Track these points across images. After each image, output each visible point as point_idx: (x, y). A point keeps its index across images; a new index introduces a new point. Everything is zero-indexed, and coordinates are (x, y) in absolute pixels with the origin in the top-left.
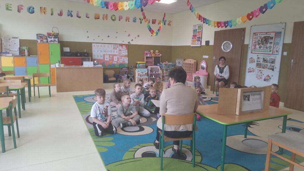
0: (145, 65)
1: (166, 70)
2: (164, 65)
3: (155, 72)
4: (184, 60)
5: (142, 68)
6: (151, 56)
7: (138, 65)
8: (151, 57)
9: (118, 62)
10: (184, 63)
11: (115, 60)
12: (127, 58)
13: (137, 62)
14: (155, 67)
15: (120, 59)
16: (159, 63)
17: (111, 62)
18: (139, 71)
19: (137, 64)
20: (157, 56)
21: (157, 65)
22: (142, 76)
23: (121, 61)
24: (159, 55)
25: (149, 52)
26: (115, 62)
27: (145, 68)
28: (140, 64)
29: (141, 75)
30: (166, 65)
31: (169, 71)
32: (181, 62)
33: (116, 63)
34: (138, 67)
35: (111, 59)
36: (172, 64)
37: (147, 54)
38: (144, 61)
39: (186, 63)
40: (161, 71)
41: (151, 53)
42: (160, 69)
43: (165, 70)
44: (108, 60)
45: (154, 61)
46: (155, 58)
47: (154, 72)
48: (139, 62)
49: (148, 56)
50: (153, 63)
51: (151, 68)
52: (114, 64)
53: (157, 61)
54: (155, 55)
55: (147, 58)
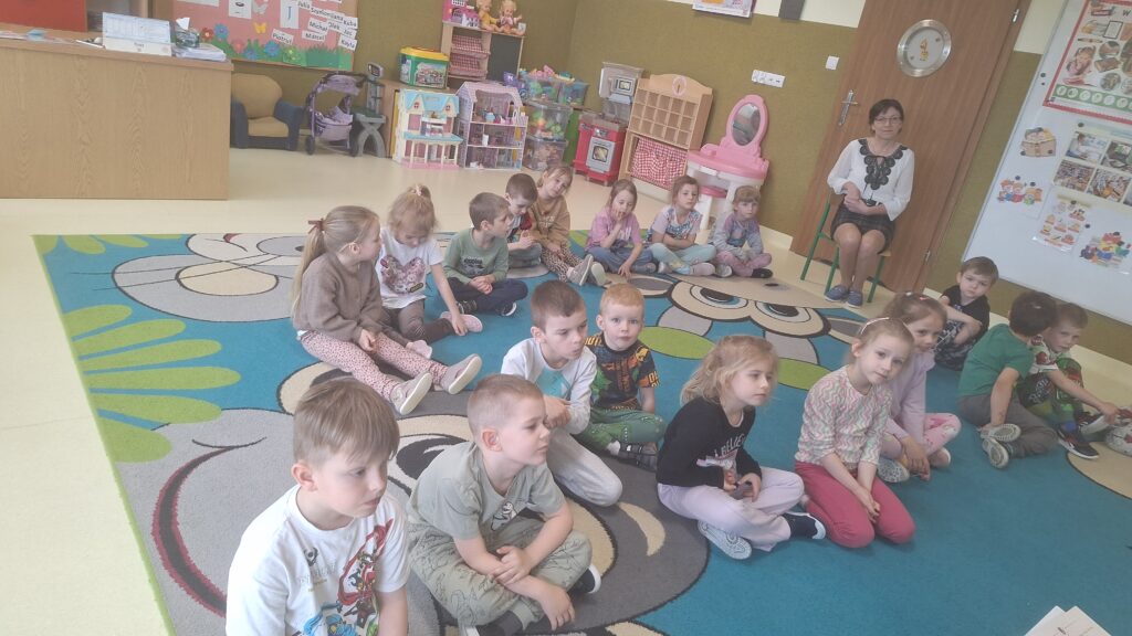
0: (442, 69)
1: (549, 114)
2: (534, 86)
3: (497, 121)
4: (645, 75)
5: (427, 85)
6: (476, 28)
7: (406, 69)
8: (478, 35)
9: (304, 33)
10: (642, 93)
11: (284, 23)
12: (355, 20)
13: (404, 51)
14: (494, 88)
15: (312, 20)
16: (513, 71)
17: (261, 28)
18: (417, 105)
19: (404, 59)
20: (507, 30)
21: (504, 82)
22: (432, 131)
23: (318, 33)
24: (515, 26)
25: (468, 4)
26: (288, 30)
27: (443, 90)
28: (418, 61)
29: (424, 124)
30: (545, 84)
31: (559, 117)
32: (627, 86)
33: (290, 37)
34: (406, 78)
35: (262, 10)
36: (571, 86)
37: (457, 12)
38: (439, 51)
39: (654, 96)
40: (523, 114)
41: (477, 10)
42: (518, 103)
43: (542, 113)
44: (246, 13)
45: (491, 58)
46: (495, 37)
47: (490, 117)
48: (414, 53)
49: (465, 23)
50: (485, 65)
51: (478, 93)
52: (278, 45)
53: (504, 59)
54: (499, 25)
55: (457, 32)
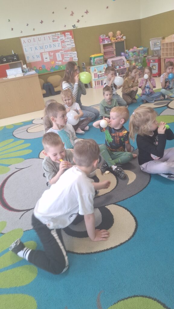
0: (102, 58)
1: (136, 60)
2: (131, 54)
3: (120, 67)
4: (164, 38)
5: (99, 64)
6: (110, 43)
7: (92, 61)
8: (111, 44)
9: (64, 61)
10: (163, 44)
11: (58, 59)
12: (76, 52)
13: (91, 57)
14: (119, 58)
15: (65, 56)
16: (124, 52)
17: (53, 63)
18: (95, 70)
19: (91, 59)
20: (119, 40)
21: (121, 55)
22: (101, 76)
23: (67, 59)
24: (122, 38)
25: (106, 36)
26: (60, 61)
27: (104, 63)
28: (95, 58)
29: (98, 75)
30: (134, 52)
31: (139, 61)
32: (158, 44)
33: (60, 63)
34: (93, 64)
35: (52, 58)
36: (143, 50)
37: (103, 40)
38: (101, 53)
39: (167, 44)
40: (127, 63)
41: (109, 37)
42: (125, 60)
43: (134, 61)
44: (48, 60)
45: (116, 50)
46: (116, 43)
47: (118, 67)
48: (93, 56)
49: (106, 42)
50: (115, 53)
51: (112, 61)
52: (58, 66)
53: (120, 48)
54: (117, 39)
55: (105, 46)
